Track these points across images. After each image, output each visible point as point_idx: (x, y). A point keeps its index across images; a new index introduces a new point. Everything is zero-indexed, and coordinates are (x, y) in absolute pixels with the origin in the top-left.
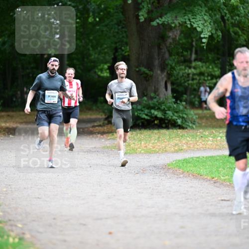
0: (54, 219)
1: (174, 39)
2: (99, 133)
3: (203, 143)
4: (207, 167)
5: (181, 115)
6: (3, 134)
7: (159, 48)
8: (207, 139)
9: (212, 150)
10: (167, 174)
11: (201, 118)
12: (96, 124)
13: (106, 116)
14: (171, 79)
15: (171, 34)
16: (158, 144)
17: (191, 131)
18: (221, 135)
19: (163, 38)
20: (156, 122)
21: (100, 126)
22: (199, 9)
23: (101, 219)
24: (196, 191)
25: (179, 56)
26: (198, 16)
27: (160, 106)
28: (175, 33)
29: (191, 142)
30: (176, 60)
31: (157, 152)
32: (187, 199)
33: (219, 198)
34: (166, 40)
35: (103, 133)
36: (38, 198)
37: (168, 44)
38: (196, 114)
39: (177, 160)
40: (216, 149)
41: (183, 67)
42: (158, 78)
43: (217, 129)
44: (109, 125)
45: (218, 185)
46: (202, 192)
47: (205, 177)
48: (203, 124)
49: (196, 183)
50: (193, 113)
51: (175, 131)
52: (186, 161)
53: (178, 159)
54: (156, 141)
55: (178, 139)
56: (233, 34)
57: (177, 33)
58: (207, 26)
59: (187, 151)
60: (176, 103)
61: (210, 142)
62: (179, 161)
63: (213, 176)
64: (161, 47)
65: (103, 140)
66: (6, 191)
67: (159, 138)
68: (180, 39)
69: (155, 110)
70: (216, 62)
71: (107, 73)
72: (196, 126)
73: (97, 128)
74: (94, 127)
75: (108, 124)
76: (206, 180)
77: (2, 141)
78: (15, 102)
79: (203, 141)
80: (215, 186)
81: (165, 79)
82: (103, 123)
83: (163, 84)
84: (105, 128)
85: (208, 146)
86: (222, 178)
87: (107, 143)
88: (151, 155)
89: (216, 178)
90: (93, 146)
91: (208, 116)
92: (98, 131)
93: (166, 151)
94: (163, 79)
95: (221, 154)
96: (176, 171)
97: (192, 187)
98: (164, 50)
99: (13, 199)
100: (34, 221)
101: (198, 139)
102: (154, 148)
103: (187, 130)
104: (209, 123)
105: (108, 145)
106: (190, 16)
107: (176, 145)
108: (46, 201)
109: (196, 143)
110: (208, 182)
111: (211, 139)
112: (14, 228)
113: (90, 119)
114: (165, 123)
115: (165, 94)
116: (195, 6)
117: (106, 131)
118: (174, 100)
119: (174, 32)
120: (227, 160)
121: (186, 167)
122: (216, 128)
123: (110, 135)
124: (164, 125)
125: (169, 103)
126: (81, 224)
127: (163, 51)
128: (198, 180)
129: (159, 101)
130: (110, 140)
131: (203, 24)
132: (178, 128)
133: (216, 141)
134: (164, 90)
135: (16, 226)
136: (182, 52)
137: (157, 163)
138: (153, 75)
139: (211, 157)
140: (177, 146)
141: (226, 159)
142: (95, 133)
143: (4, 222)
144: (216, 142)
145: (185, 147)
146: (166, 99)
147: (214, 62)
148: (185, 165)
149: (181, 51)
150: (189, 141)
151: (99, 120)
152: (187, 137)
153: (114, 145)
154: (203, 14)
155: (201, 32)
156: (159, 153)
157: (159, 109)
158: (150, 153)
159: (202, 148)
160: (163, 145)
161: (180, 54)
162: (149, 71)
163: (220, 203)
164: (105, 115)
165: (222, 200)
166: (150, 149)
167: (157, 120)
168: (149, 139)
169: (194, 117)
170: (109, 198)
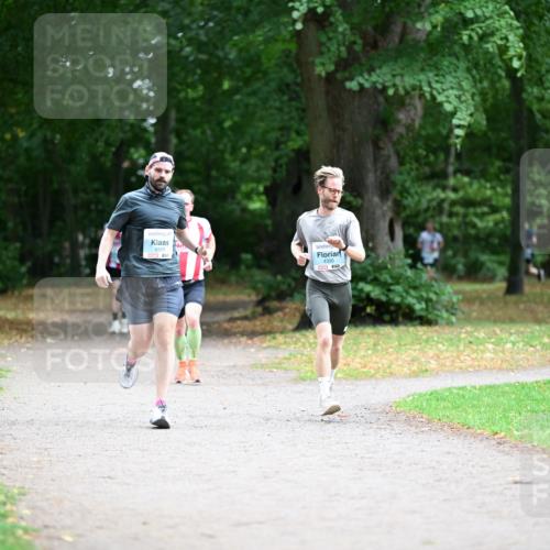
0: (144, 523)
1: (409, 128)
2: (243, 334)
3: (474, 356)
4: (483, 409)
5: (424, 294)
6: (32, 337)
7: (377, 147)
8: (481, 347)
9: (494, 371)
10: (394, 424)
11: (469, 300)
12: (236, 314)
13: (260, 297)
14: (403, 215)
15: (401, 116)
16: (374, 358)
17: (447, 330)
18: (512, 338)
19: (384, 123)
20: (369, 310)
21: (246, 318)
22: (451, 63)
23: (247, 524)
24: (457, 462)
25: (420, 164)
26: (449, 78)
27: (377, 275)
28: (412, 113)
29: (448, 355)
30: (413, 174)
31: (372, 376)
32: (439, 481)
33: (510, 479)
34: (392, 130)
35: (252, 334)
36: (109, 477)
37: (395, 138)
38: (456, 293)
39: (415, 394)
40: (500, 369)
41: (429, 188)
42: (374, 213)
43: (504, 326)
44: (266, 318)
45: (506, 449)
46: (471, 463)
47: (479, 431)
48: (475, 314)
49: (457, 444)
50: (450, 291)
51: (411, 329)
52: (436, 396)
53: (418, 392)
54: (370, 352)
55: (418, 347)
56: (538, 116)
57: (415, 114)
58: (465, 101)
59: (437, 373)
60: (413, 266)
61: (488, 355)
62: (420, 395)
63: (496, 429)
64: (381, 144)
65: (253, 350)
66: (39, 462)
67: (375, 345)
68: (421, 127)
69: (367, 283)
70: (502, 177)
71: (261, 201)
72: (458, 319)
73: (239, 322)
74: (232, 320)
75: (263, 314)
76: (480, 438)
77: (31, 352)
78: (58, 265)
79: (474, 351)
80: (499, 452)
81: (389, 215)
82: (253, 313)
83: (384, 225)
84: (258, 323)
85: (483, 363)
86: (516, 433)
87: (261, 355)
88: (358, 383)
89: (503, 434)
90: (232, 364)
91: (484, 296)
92: (241, 329)
93: (391, 373)
94: (384, 215)
95: (513, 381)
96: (414, 417)
97: (449, 453)
98: (388, 150)
99: (53, 480)
100: (100, 528)
101: (462, 348)
102: (365, 367)
103: (437, 328)
104: (488, 313)
105: (264, 361)
106: (431, 75)
107: (413, 360)
108: (128, 484)
109: (458, 357)
110: (485, 443)
111: (490, 346)
112: (56, 543)
113: (224, 303)
114: (391, 313)
115: (389, 249)
116: (443, 56)
117: (258, 329)
118: (409, 261)
119: (409, 111)
120: (527, 394)
121: (436, 409)
122: (503, 322)
123: (268, 337)
124: (387, 317)
125: (399, 267)
126: (203, 535)
127: (385, 152)
128: (462, 437)
129: (376, 264)
130: (269, 351)
131: (459, 97)
132: (417, 322)
133: (503, 352)
134: (387, 238)
135: (59, 539)
136: (427, 156)
137: (373, 402)
138: (362, 205)
139: (490, 387)
140: (416, 364)
141: (524, 392)
142: (234, 334)
143: (34, 531)
144: (501, 355)
145: (433, 364)
146: (390, 258)
147: (497, 177)
148: (434, 406)
149: (424, 153)
150: (442, 352)
151: (243, 305)
152: (438, 342)
153: (277, 361)
154: (459, 74)
155: (453, 114)
156: (376, 379)
157: (375, 281)
158: (356, 379)
159: (471, 366)
160: (384, 361)
161: (423, 161)
162: (355, 197)
163: (511, 489)
164: (258, 294)
165: (516, 483)
166: (357, 369)
167: (371, 305)
168: (355, 348)
169: (455, 299)
170: (265, 477)
